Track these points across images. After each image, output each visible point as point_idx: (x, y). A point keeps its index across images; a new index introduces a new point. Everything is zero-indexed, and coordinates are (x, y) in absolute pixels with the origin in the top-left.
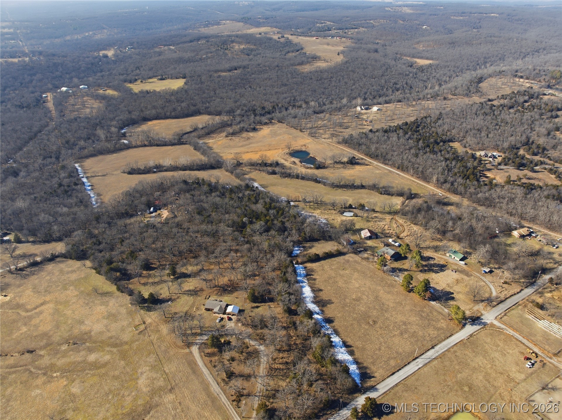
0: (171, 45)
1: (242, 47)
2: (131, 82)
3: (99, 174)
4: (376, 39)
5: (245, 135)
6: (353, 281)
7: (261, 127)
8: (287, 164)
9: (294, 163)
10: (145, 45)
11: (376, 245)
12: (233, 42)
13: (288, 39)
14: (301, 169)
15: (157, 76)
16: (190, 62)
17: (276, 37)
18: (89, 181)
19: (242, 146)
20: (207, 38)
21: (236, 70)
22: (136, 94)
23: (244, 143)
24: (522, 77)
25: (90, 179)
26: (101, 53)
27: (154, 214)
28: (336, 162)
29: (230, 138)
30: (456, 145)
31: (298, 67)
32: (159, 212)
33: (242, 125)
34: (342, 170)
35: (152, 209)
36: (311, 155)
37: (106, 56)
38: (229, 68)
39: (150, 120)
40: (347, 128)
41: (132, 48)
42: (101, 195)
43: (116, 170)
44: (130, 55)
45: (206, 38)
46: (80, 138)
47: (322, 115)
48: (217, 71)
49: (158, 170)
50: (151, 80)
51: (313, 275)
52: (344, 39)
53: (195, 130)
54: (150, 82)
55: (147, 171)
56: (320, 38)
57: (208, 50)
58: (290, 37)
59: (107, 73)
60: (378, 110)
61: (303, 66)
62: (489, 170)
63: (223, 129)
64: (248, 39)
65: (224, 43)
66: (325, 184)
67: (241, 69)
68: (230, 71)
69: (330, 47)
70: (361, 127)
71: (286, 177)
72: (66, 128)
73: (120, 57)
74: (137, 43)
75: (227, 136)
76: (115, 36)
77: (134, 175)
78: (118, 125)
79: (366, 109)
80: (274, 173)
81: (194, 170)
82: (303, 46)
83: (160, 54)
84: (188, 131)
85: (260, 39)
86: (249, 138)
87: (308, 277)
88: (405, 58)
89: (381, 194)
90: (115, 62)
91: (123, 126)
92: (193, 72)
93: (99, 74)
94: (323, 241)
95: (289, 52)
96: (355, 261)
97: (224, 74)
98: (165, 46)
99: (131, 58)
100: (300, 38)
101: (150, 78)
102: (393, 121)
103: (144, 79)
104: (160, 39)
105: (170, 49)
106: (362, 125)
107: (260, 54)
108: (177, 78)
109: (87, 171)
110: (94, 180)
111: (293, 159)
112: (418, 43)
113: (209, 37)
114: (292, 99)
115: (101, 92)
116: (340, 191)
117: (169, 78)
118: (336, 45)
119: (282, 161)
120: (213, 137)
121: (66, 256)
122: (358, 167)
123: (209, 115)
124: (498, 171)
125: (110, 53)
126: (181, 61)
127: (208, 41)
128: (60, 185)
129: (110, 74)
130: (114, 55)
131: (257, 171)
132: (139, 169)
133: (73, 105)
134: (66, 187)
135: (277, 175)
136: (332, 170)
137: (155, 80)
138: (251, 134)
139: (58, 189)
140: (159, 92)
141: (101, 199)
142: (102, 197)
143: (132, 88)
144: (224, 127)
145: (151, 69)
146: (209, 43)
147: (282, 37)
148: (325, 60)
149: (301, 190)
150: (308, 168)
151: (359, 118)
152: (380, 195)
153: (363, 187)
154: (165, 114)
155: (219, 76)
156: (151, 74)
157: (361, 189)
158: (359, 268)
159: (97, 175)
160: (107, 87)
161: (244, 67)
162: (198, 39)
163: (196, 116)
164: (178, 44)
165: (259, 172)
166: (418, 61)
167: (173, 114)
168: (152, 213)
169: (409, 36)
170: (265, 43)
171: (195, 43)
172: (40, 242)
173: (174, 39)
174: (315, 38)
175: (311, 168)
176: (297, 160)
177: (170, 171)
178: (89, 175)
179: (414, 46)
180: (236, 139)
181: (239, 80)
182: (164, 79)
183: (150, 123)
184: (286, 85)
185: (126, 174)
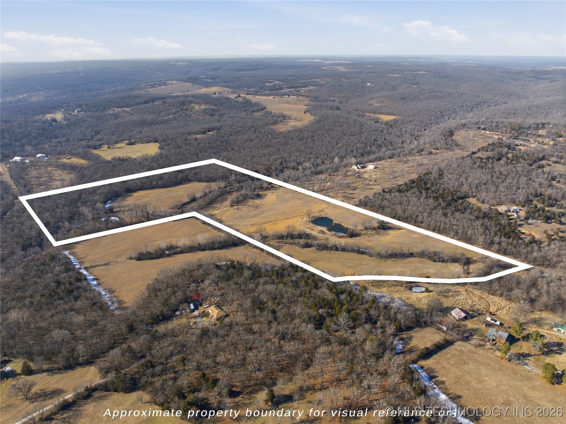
0: (125, 107)
1: (203, 107)
2: (96, 148)
3: (101, 263)
4: (330, 96)
5: (251, 202)
6: (486, 379)
7: (264, 193)
8: (315, 233)
9: (323, 232)
10: (95, 107)
11: (477, 327)
12: (191, 102)
13: (245, 98)
14: (333, 239)
15: (124, 140)
16: (155, 125)
17: (233, 96)
18: (91, 274)
19: (254, 216)
20: (163, 98)
21: (209, 131)
22: (110, 162)
23: (255, 212)
24: (484, 129)
25: (91, 270)
26: (49, 117)
27: (196, 313)
28: (366, 228)
29: (236, 207)
30: (472, 201)
31: (272, 127)
32: (201, 309)
33: (243, 192)
34: (377, 236)
35: (192, 307)
36: (335, 222)
37: (55, 120)
38: (202, 130)
39: (135, 191)
40: (356, 189)
41: (81, 111)
42: (114, 291)
43: (119, 256)
44: (82, 118)
45: (161, 98)
46: (61, 220)
47: (322, 176)
48: (189, 134)
49: (172, 251)
50: (118, 145)
51: (438, 377)
52: (300, 98)
53: (194, 200)
54: (119, 148)
55: (160, 254)
56: (276, 97)
57: (168, 112)
58: (248, 97)
59: (64, 139)
60: (375, 168)
61: (277, 126)
62: (521, 225)
63: (224, 197)
64: (205, 99)
65: (183, 104)
66: (370, 255)
67: (216, 131)
68: (204, 133)
69: (290, 106)
70: (368, 187)
71: (323, 249)
72: (40, 206)
73: (72, 120)
74: (87, 105)
75: (232, 206)
76: (55, 98)
77: (145, 261)
78: (101, 200)
79: (363, 167)
80: (307, 246)
81: (215, 249)
82: (264, 105)
83: (116, 116)
84: (185, 201)
85: (218, 99)
86: (257, 207)
87: (434, 380)
88: (367, 114)
89: (435, 261)
90: (68, 126)
91: (106, 200)
92: (165, 136)
93: (55, 141)
94: (417, 329)
95: (254, 112)
96: (470, 351)
97: (199, 136)
98: (118, 107)
99: (85, 121)
100: (257, 97)
101: (116, 143)
102: (396, 179)
103: (110, 144)
104: (111, 101)
105: (124, 111)
106: (368, 185)
107: (224, 114)
108: (148, 143)
109: (82, 260)
110: (97, 271)
111: (319, 228)
112: (371, 99)
113: (165, 98)
114: (284, 160)
115: (65, 160)
116: (389, 261)
117: (138, 142)
118: (295, 103)
119: (308, 231)
120: (217, 207)
121: (106, 388)
122: (391, 232)
123: (200, 181)
124: (529, 226)
125: (59, 116)
126: (143, 123)
127: (164, 102)
128: (59, 283)
129: (68, 140)
130: (65, 119)
131: (287, 245)
132: (150, 253)
133: (37, 177)
134: (67, 286)
135: (313, 248)
136: (367, 238)
137: (123, 145)
138: (258, 202)
139: (57, 288)
140: (135, 159)
141: (116, 297)
142: (116, 294)
143: (100, 154)
144: (223, 194)
145: (113, 134)
146: (167, 105)
147: (238, 97)
148: (295, 119)
149: (349, 264)
150: (341, 237)
151: (361, 178)
152: (433, 263)
153: (411, 255)
154: (151, 184)
155: (196, 139)
156: (114, 138)
157: (410, 257)
158: (480, 360)
159: (98, 264)
160: (70, 154)
161: (218, 129)
162: (154, 100)
163: (185, 184)
164: (133, 105)
165: (290, 246)
166: (382, 116)
167: (160, 183)
168: (193, 311)
169: (360, 93)
170: (225, 103)
171: (151, 104)
172: (59, 370)
173: (126, 100)
174: (272, 97)
175: (343, 237)
176: (324, 229)
177: (186, 252)
178: (87, 265)
179: (370, 102)
180: (244, 209)
181: (218, 142)
182: (133, 144)
183: (135, 194)
184: (269, 146)
185: (134, 261)
